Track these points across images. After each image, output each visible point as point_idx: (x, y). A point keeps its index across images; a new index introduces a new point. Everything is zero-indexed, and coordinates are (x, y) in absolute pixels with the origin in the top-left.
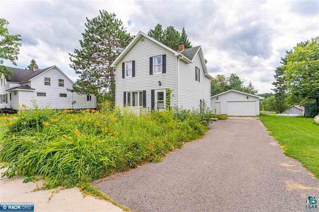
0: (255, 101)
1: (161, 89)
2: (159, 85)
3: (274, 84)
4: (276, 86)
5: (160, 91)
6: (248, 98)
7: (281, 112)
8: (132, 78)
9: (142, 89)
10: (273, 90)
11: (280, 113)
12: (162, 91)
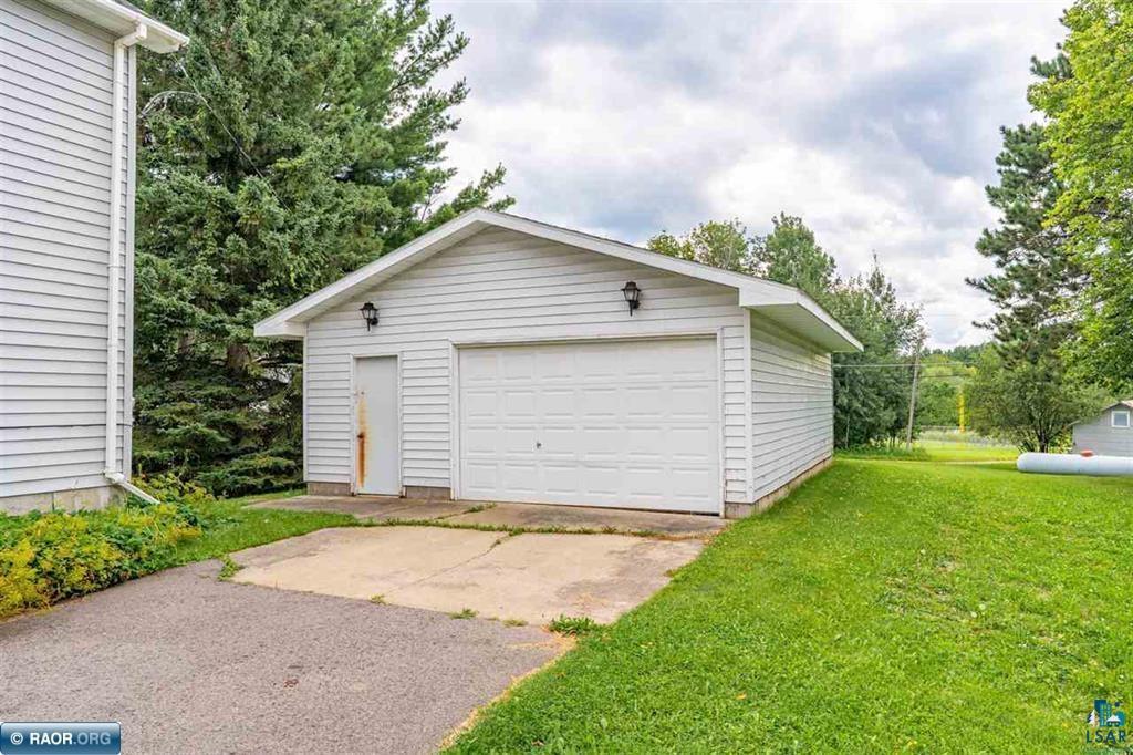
0: (712, 338)
3: (988, 246)
4: (1000, 264)
6: (634, 305)
7: (1046, 442)
10: (982, 287)
11: (1042, 450)
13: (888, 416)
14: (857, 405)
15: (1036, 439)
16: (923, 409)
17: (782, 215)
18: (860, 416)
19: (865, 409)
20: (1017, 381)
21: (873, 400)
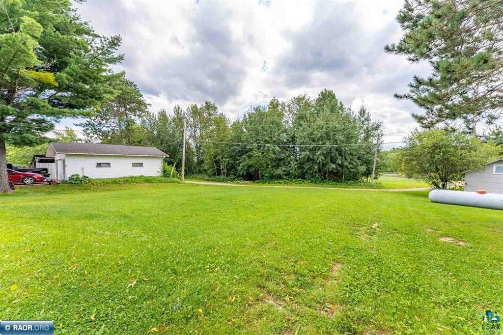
11: (443, 188)
13: (363, 169)
14: (346, 163)
15: (439, 180)
16: (381, 165)
17: (325, 90)
18: (348, 168)
19: (351, 166)
20: (429, 148)
21: (355, 162)
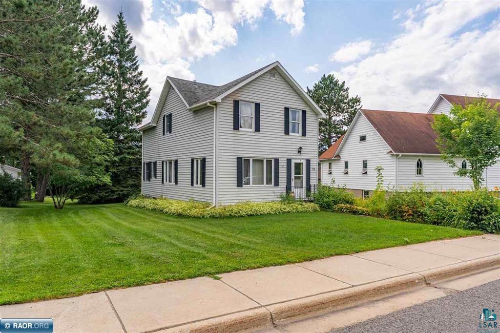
1: (300, 159)
2: (297, 152)
5: (298, 161)
8: (254, 134)
9: (272, 156)
12: (302, 161)
